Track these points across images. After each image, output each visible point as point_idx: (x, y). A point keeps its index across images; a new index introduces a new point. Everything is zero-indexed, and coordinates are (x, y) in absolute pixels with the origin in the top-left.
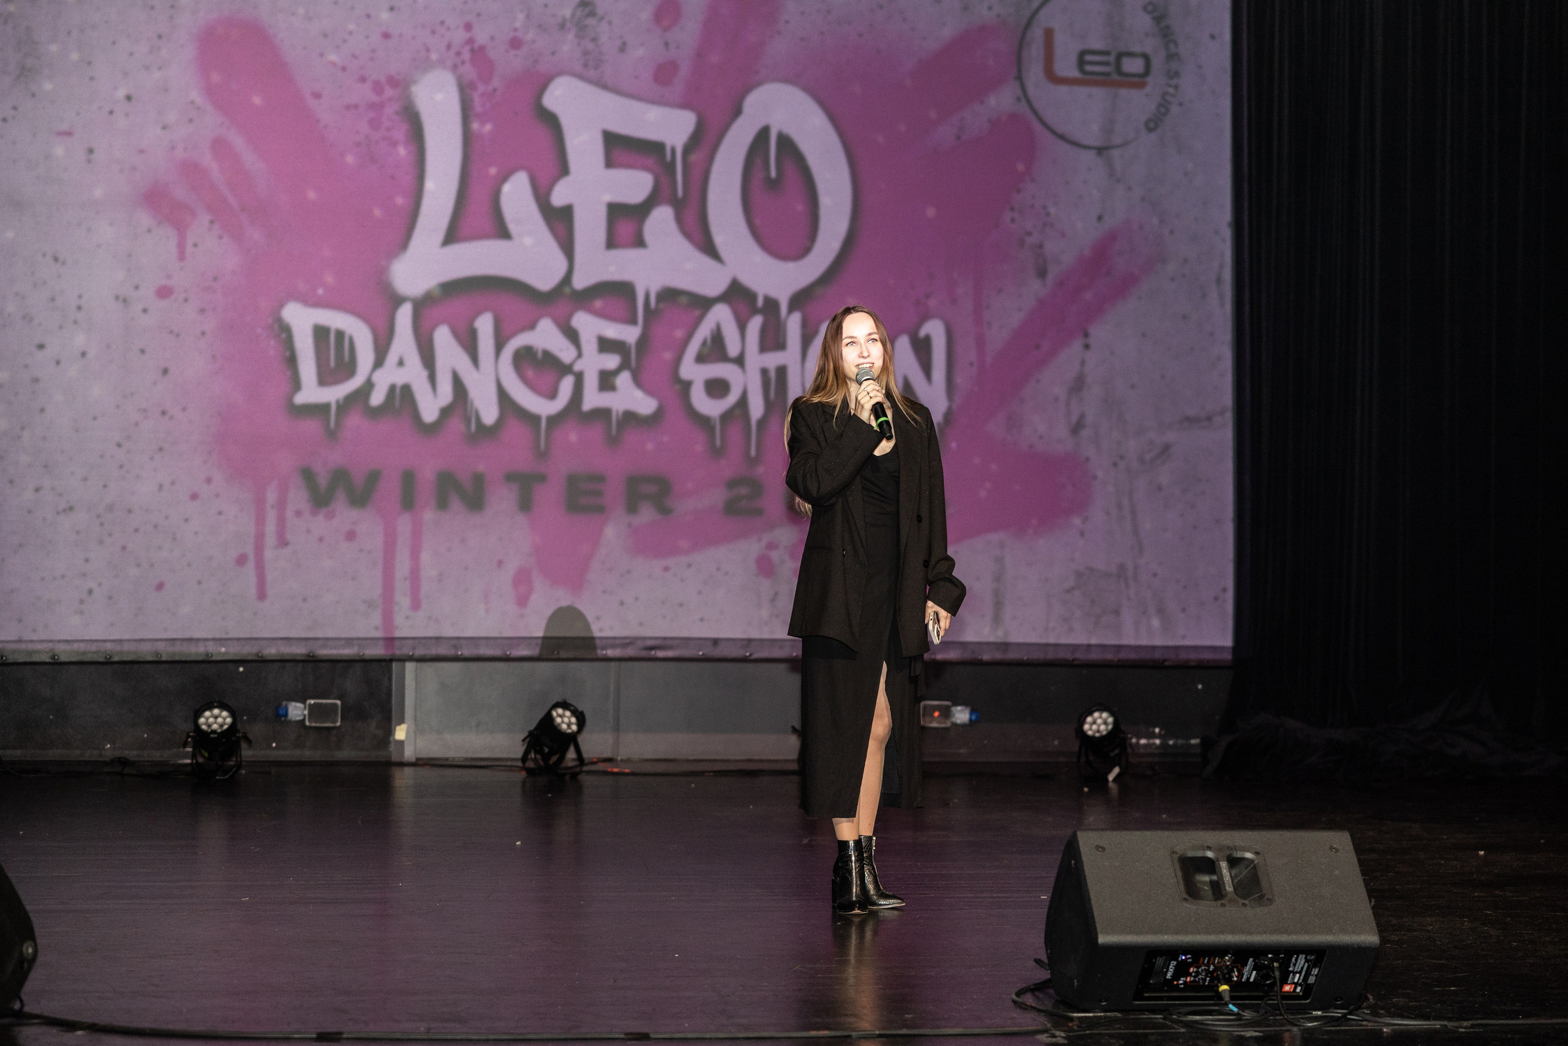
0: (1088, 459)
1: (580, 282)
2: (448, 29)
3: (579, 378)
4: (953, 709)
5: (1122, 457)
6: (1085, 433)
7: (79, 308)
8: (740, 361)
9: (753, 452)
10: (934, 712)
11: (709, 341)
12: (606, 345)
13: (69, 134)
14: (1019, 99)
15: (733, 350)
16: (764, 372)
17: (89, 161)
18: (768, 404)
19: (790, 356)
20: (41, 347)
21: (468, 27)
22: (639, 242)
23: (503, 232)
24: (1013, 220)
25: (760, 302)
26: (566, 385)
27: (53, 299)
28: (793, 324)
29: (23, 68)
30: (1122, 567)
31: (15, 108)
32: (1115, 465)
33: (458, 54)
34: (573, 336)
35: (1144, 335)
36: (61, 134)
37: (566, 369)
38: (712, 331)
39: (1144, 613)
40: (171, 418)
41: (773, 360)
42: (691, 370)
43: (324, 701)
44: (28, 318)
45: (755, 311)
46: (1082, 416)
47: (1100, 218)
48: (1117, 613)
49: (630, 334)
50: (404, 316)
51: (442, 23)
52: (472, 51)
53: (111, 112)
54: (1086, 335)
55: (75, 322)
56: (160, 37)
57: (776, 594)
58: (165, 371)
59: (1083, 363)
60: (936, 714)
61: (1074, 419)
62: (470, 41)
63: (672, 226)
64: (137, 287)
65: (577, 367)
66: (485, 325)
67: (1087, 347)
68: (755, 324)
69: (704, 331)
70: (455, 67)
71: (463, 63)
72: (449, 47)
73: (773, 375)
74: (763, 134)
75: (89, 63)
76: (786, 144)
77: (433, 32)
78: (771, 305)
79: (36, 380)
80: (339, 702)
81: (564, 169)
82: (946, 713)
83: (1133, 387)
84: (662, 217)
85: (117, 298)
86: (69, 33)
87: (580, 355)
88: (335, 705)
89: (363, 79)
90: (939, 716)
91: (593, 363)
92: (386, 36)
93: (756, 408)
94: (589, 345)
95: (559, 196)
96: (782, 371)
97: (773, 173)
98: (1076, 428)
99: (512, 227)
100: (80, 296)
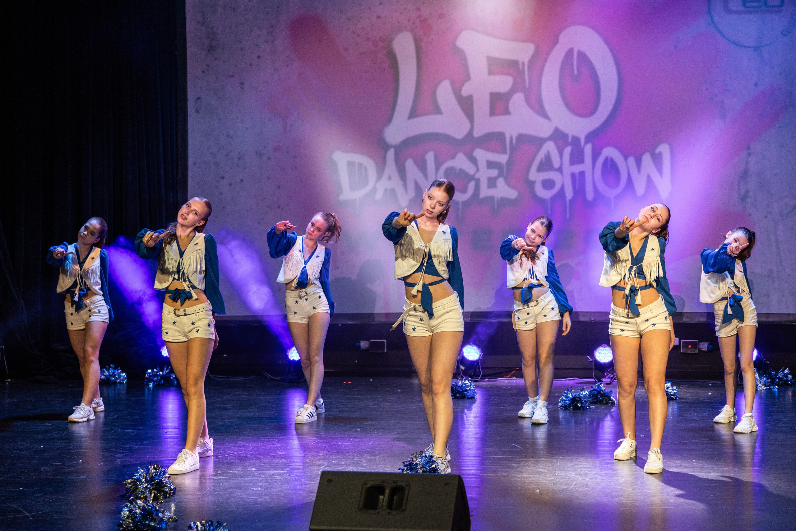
0: (750, 214)
1: (477, 133)
2: (409, 11)
3: (478, 181)
4: (700, 343)
5: (770, 213)
6: (749, 200)
7: (239, 159)
8: (560, 170)
9: (568, 216)
10: (689, 345)
11: (544, 161)
12: (491, 165)
13: (232, 76)
14: (709, 24)
15: (556, 164)
16: (573, 175)
17: (242, 89)
18: (575, 192)
19: (586, 166)
20: (223, 178)
21: (418, 9)
22: (507, 112)
23: (437, 111)
24: (707, 89)
25: (570, 139)
26: (471, 186)
27: (227, 155)
28: (588, 150)
29: (211, 47)
30: (770, 271)
31: (208, 66)
32: (766, 217)
33: (414, 23)
34: (474, 161)
35: (782, 147)
36: (229, 76)
37: (472, 178)
38: (545, 155)
39: (783, 296)
40: (282, 209)
41: (577, 169)
42: (535, 176)
43: (377, 340)
44: (217, 164)
45: (567, 144)
46: (747, 191)
47: (756, 85)
48: (768, 296)
49: (503, 159)
50: (391, 154)
51: (406, 8)
52: (421, 21)
53: (251, 64)
54: (749, 148)
55: (238, 165)
56: (272, 27)
57: (581, 288)
58: (279, 187)
59: (747, 163)
60: (690, 346)
61: (742, 194)
62: (420, 16)
63: (524, 103)
64: (265, 147)
65: (477, 177)
66: (430, 157)
67: (749, 154)
68: (568, 151)
69: (541, 155)
70: (412, 31)
71: (416, 27)
72: (409, 20)
73: (577, 176)
74: (570, 51)
75: (240, 42)
76: (582, 56)
77: (401, 13)
78: (576, 140)
79: (221, 194)
80: (385, 341)
81: (468, 78)
82: (695, 345)
83: (776, 175)
84: (518, 98)
85: (256, 153)
86: (231, 28)
87: (478, 170)
88: (384, 342)
89: (368, 40)
90: (691, 347)
91: (485, 174)
92: (378, 17)
93: (569, 194)
94: (482, 165)
95: (466, 91)
96: (582, 174)
97: (576, 72)
98: (743, 198)
99: (443, 108)
100: (239, 153)
